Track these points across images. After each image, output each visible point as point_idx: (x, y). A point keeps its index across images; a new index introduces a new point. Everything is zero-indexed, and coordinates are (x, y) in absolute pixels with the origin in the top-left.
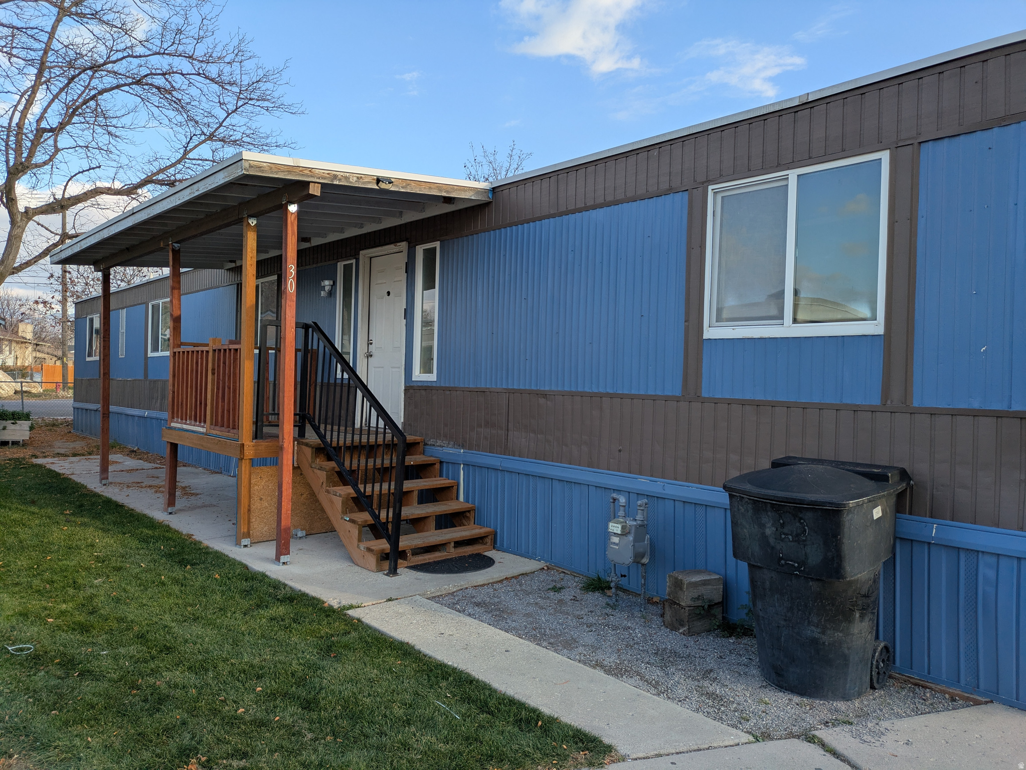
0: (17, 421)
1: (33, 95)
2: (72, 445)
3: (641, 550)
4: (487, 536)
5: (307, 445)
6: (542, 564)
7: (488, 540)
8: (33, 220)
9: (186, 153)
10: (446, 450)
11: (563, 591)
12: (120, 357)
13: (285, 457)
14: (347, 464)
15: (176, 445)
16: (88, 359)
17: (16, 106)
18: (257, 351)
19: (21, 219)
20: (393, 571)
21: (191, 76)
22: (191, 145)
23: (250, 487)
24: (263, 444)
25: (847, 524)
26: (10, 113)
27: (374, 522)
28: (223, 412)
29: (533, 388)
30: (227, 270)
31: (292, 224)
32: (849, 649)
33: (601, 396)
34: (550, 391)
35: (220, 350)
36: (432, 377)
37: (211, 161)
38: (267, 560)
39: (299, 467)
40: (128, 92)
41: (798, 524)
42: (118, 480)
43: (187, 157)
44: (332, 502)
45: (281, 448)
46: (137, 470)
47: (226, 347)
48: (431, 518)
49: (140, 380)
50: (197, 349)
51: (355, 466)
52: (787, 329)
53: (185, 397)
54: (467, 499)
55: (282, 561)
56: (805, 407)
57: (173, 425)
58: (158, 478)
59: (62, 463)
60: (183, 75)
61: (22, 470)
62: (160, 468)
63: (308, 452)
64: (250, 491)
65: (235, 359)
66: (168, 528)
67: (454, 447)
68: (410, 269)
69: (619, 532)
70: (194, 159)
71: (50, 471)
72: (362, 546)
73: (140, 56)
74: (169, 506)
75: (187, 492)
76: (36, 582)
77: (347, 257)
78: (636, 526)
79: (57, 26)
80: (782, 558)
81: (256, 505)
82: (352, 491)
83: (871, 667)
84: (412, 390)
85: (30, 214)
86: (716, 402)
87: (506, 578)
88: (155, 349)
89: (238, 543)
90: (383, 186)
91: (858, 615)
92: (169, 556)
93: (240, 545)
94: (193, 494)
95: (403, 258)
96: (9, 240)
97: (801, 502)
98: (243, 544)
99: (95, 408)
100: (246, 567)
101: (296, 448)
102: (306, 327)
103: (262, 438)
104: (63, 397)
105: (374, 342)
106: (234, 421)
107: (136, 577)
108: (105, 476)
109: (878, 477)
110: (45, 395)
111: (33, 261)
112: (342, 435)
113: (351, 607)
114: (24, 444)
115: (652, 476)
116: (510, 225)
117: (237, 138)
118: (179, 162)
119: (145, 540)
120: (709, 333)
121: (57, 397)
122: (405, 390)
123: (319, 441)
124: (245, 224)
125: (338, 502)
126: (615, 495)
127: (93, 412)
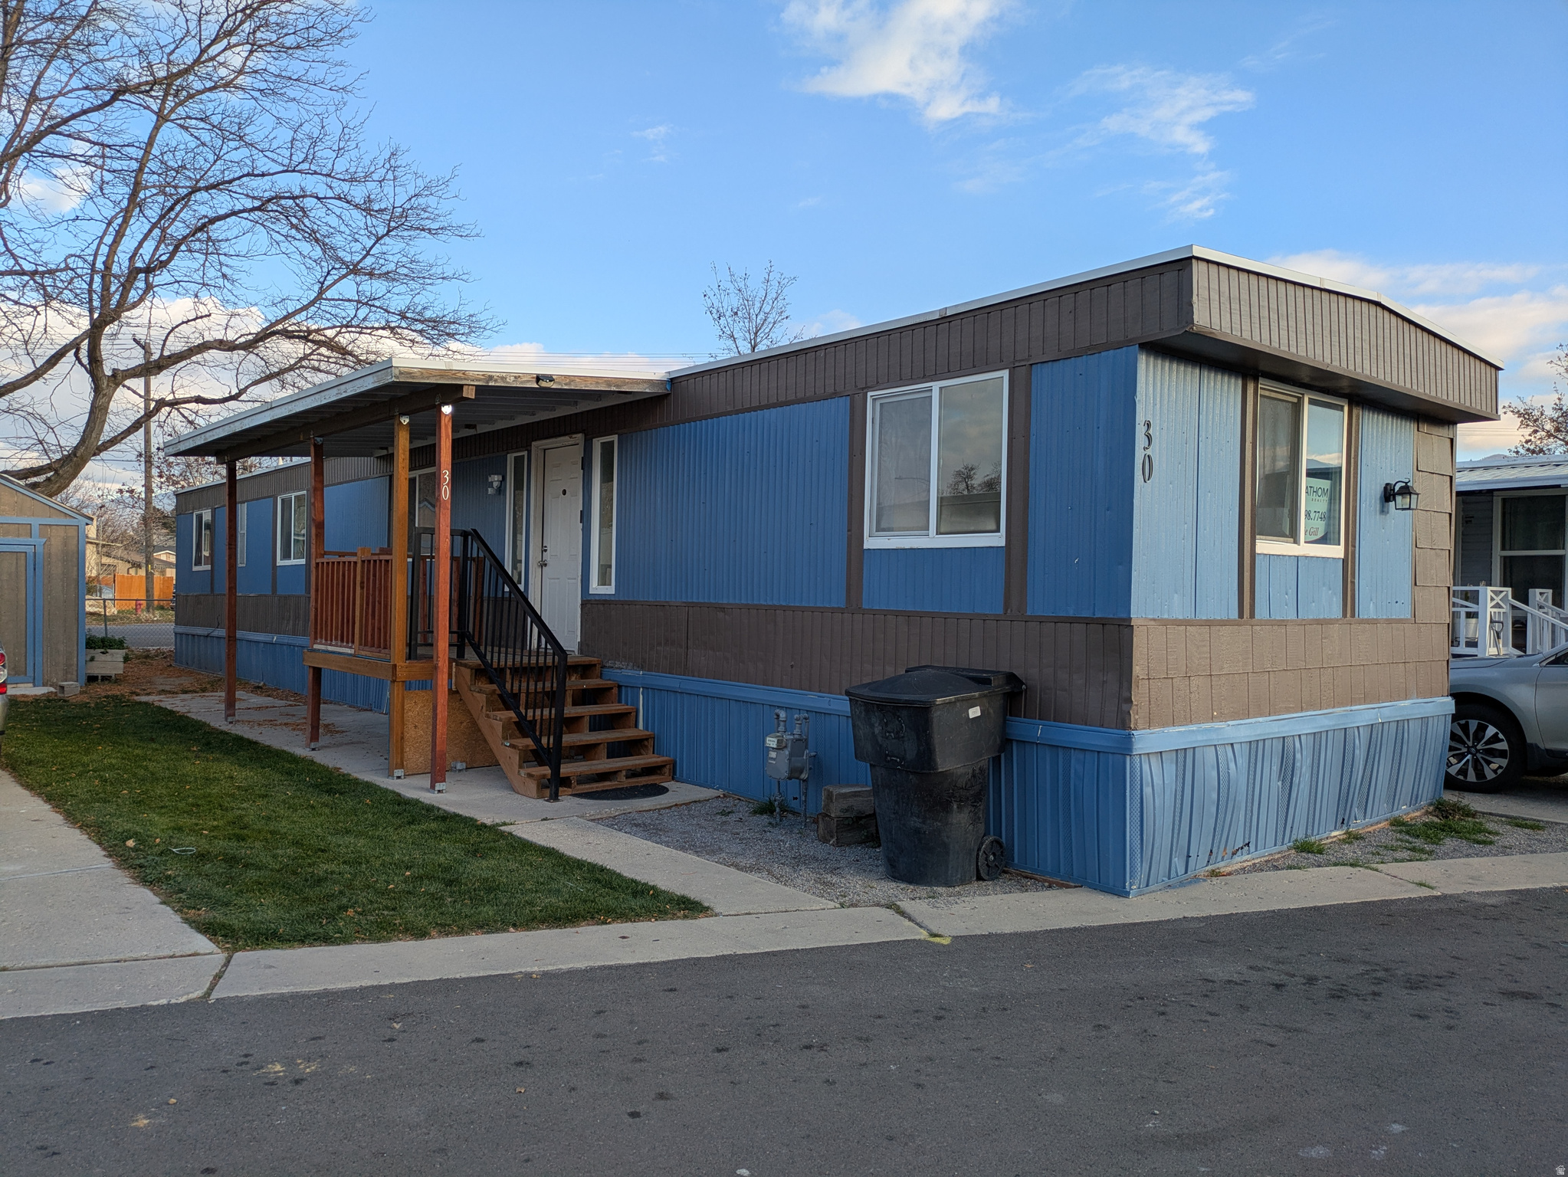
0: (108, 650)
1: (125, 225)
2: (177, 681)
3: (799, 765)
4: (665, 766)
5: (466, 666)
6: (720, 793)
7: (666, 770)
8: (124, 386)
9: (321, 292)
10: (623, 672)
11: (730, 814)
12: (240, 565)
13: (440, 676)
14: (508, 686)
15: (320, 669)
16: (195, 569)
17: (102, 238)
18: (410, 560)
19: (108, 385)
20: (555, 797)
21: (328, 201)
22: (330, 280)
23: (403, 714)
24: (418, 665)
25: (935, 721)
26: (94, 246)
27: (535, 748)
28: (373, 630)
29: (712, 601)
30: (377, 458)
31: (446, 426)
32: (948, 837)
33: (775, 608)
34: (727, 604)
35: (369, 561)
36: (610, 590)
37: (355, 301)
38: (422, 789)
39: (457, 692)
40: (247, 219)
41: (897, 722)
42: (245, 718)
43: (324, 296)
44: (491, 727)
45: (436, 668)
46: (267, 707)
47: (376, 558)
48: (602, 746)
49: (265, 596)
50: (343, 559)
51: (516, 689)
52: (932, 540)
53: (329, 614)
54: (646, 728)
55: (437, 788)
56: (946, 617)
57: (316, 646)
58: (294, 715)
59: (171, 700)
60: (319, 199)
61: (126, 708)
62: (295, 705)
63: (467, 673)
64: (403, 717)
65: (386, 571)
66: (312, 763)
67: (633, 669)
68: (586, 464)
69: (775, 746)
70: (333, 300)
71: (160, 708)
72: (523, 772)
73: (263, 175)
74: (311, 741)
75: (331, 729)
76: (181, 805)
77: (518, 449)
78: (792, 740)
79: (156, 136)
80: (888, 755)
81: (410, 733)
82: (514, 715)
83: (977, 859)
84: (590, 605)
85: (119, 378)
86: (875, 613)
87: (676, 805)
88: (286, 555)
89: (390, 775)
90: (544, 384)
91: (955, 807)
92: (316, 786)
93: (393, 776)
94: (337, 732)
95: (578, 452)
96: (92, 412)
97: (899, 701)
98: (396, 775)
99: (206, 633)
100: (399, 795)
101: (454, 670)
102: (465, 535)
103: (416, 659)
104: (147, 621)
105: (548, 548)
106: (385, 641)
107: (284, 801)
108: (231, 712)
109: (981, 681)
110: (121, 619)
111: (119, 438)
112: (510, 657)
113: (505, 824)
114: (116, 680)
115: (820, 692)
116: (689, 421)
117: (390, 270)
118: (312, 303)
119: (289, 773)
120: (871, 543)
121: (139, 620)
122: (582, 605)
123: (479, 662)
124: (397, 422)
125: (498, 726)
126: (777, 711)
127: (202, 638)
